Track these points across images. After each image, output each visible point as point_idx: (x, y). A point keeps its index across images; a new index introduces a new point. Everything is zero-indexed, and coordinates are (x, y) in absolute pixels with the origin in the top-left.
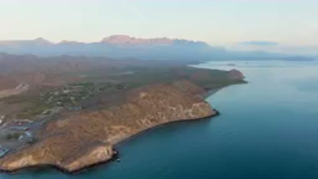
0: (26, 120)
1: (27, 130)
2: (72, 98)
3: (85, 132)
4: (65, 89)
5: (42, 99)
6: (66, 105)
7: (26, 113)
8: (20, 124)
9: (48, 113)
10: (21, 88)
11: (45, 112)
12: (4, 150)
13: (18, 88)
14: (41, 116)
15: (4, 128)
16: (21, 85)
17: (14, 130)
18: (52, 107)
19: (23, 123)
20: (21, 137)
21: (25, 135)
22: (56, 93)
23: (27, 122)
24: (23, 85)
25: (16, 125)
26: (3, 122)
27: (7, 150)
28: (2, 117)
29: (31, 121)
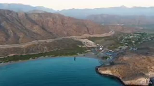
0: (111, 50)
1: (110, 56)
2: (133, 42)
3: (136, 66)
4: (131, 36)
5: (119, 40)
6: (130, 46)
7: (112, 47)
9: (121, 49)
10: (111, 33)
11: (119, 48)
12: (101, 63)
13: (110, 33)
14: (117, 50)
15: (103, 52)
17: (106, 54)
18: (123, 45)
19: (109, 51)
20: (108, 59)
21: (109, 58)
22: (126, 38)
23: (111, 51)
24: (112, 31)
25: (107, 52)
26: (103, 49)
27: (102, 63)
28: (103, 47)
29: (113, 52)
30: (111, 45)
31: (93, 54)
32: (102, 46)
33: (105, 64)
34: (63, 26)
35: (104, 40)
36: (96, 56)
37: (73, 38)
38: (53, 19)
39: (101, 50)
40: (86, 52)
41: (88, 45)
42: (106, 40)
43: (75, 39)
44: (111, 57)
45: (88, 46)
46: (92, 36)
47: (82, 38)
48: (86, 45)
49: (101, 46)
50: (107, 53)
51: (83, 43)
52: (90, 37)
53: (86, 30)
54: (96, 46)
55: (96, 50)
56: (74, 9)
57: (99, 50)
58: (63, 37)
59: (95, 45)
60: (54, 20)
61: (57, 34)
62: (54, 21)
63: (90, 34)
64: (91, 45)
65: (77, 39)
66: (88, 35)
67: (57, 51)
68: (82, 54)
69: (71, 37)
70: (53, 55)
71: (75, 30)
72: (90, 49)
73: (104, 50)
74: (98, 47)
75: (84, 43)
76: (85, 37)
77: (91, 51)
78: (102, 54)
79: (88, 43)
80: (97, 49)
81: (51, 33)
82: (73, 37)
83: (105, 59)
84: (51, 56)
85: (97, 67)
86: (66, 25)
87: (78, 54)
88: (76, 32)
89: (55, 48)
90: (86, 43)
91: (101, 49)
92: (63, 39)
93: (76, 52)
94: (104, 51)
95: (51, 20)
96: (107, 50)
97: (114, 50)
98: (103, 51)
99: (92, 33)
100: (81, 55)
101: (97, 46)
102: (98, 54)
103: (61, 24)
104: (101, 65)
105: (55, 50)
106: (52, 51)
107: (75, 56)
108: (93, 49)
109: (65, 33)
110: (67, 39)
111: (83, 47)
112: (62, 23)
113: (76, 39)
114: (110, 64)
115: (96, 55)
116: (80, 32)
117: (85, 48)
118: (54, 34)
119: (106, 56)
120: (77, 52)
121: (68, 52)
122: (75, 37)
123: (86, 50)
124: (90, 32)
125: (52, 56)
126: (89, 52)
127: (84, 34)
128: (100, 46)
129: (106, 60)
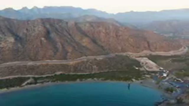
1: (178, 87)
7: (181, 73)
8: (175, 81)
10: (182, 50)
12: (163, 99)
13: (180, 50)
15: (167, 81)
16: (183, 48)
17: (172, 84)
19: (177, 80)
20: (174, 92)
21: (176, 90)
23: (180, 81)
24: (185, 48)
25: (174, 81)
26: (167, 76)
27: (165, 99)
28: (168, 72)
29: (182, 82)
30: (181, 70)
31: (153, 81)
32: (168, 70)
33: (169, 99)
34: (118, 39)
35: (171, 60)
36: (158, 86)
37: (128, 56)
38: (106, 30)
39: (165, 78)
40: (144, 78)
41: (147, 67)
42: (174, 61)
43: (131, 56)
44: (179, 90)
45: (147, 69)
46: (154, 53)
47: (140, 57)
48: (145, 67)
49: (166, 71)
50: (174, 83)
51: (141, 64)
52: (150, 55)
53: (147, 45)
54: (158, 70)
55: (157, 76)
56: (132, 12)
57: (162, 76)
58: (117, 53)
59: (158, 68)
60: (108, 31)
61: (109, 49)
62: (107, 33)
63: (151, 51)
64: (152, 68)
65: (134, 58)
66: (148, 52)
67: (108, 72)
68: (138, 80)
69: (126, 53)
70: (103, 78)
71: (131, 45)
72: (150, 74)
73: (170, 77)
74: (161, 73)
75: (143, 63)
76: (144, 55)
77: (152, 77)
78: (166, 83)
79: (147, 65)
80: (159, 74)
81: (102, 47)
82: (129, 54)
83: (169, 92)
84: (100, 79)
85: (157, 104)
86: (121, 37)
87: (134, 80)
88: (133, 47)
89: (106, 68)
90: (145, 63)
91: (165, 75)
92: (116, 55)
93: (130, 76)
94: (169, 79)
95: (104, 31)
96: (174, 77)
97: (185, 79)
98: (167, 78)
99: (154, 50)
100: (137, 82)
101: (160, 69)
102: (160, 84)
103: (115, 36)
104: (163, 102)
105: (106, 71)
106: (102, 71)
107: (129, 82)
108: (153, 74)
109: (120, 48)
110: (121, 56)
111: (141, 69)
112: (117, 36)
113: (133, 56)
114: (176, 101)
115: (157, 83)
116: (138, 48)
117: (143, 71)
118: (105, 48)
119: (172, 88)
120: (133, 78)
121: (122, 77)
122: (132, 54)
123: (144, 74)
124: (151, 47)
125: (102, 80)
126: (148, 78)
127: (143, 50)
128: (164, 71)
129: (171, 94)
